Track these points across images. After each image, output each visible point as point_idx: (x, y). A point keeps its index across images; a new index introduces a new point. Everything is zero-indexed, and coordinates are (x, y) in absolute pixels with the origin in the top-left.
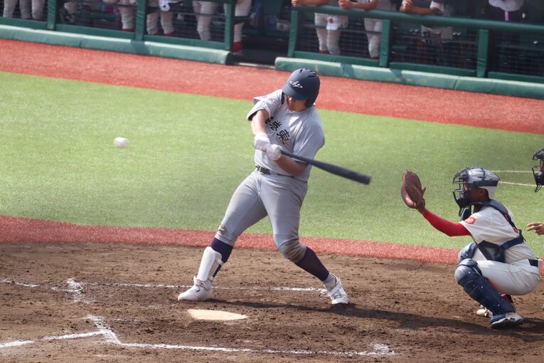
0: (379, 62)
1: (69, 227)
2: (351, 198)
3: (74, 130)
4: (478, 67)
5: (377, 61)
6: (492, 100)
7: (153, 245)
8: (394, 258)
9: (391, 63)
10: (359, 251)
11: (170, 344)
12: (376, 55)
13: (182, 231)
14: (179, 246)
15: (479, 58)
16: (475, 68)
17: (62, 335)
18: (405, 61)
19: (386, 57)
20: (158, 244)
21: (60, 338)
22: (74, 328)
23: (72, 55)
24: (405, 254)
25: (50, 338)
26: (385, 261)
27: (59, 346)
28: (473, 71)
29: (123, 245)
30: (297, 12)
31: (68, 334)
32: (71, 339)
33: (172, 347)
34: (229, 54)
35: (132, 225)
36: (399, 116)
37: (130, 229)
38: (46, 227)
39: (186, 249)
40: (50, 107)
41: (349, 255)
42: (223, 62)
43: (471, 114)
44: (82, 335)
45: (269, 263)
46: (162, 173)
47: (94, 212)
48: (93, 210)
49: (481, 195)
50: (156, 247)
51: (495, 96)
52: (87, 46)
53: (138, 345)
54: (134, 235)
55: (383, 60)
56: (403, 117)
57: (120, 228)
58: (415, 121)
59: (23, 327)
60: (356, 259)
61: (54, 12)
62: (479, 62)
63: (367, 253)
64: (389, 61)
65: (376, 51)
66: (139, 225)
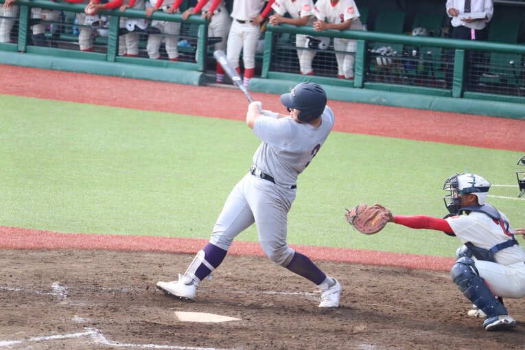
0: (353, 83)
1: (51, 235)
2: (333, 210)
3: (50, 145)
4: (454, 87)
5: (352, 81)
6: (468, 120)
7: (136, 252)
8: (379, 265)
9: (366, 84)
10: (345, 258)
11: (158, 344)
12: (352, 76)
13: (164, 238)
14: (162, 252)
15: (455, 78)
16: (451, 88)
17: (49, 336)
18: (379, 82)
19: (361, 78)
20: (141, 251)
21: (48, 338)
22: (61, 329)
23: (44, 76)
24: (391, 261)
25: (37, 339)
26: (370, 267)
27: (47, 346)
28: (449, 91)
29: (105, 251)
30: (271, 33)
31: (55, 334)
32: (59, 339)
33: (161, 347)
34: (202, 76)
35: (115, 233)
36: (375, 134)
37: (113, 237)
38: (28, 235)
39: (169, 255)
40: (25, 124)
41: (334, 262)
42: (196, 83)
43: (448, 132)
44: (69, 336)
45: (254, 269)
46: (141, 185)
47: (75, 221)
48: (74, 219)
49: (472, 200)
50: (139, 254)
51: (471, 116)
52: (58, 68)
53: (126, 345)
54: (117, 242)
55: (358, 80)
56: (379, 135)
57: (102, 236)
58: (393, 138)
59: (9, 328)
60: (341, 265)
61: (25, 34)
62: (454, 82)
63: (352, 260)
64: (364, 81)
65: (351, 71)
66: (122, 233)
